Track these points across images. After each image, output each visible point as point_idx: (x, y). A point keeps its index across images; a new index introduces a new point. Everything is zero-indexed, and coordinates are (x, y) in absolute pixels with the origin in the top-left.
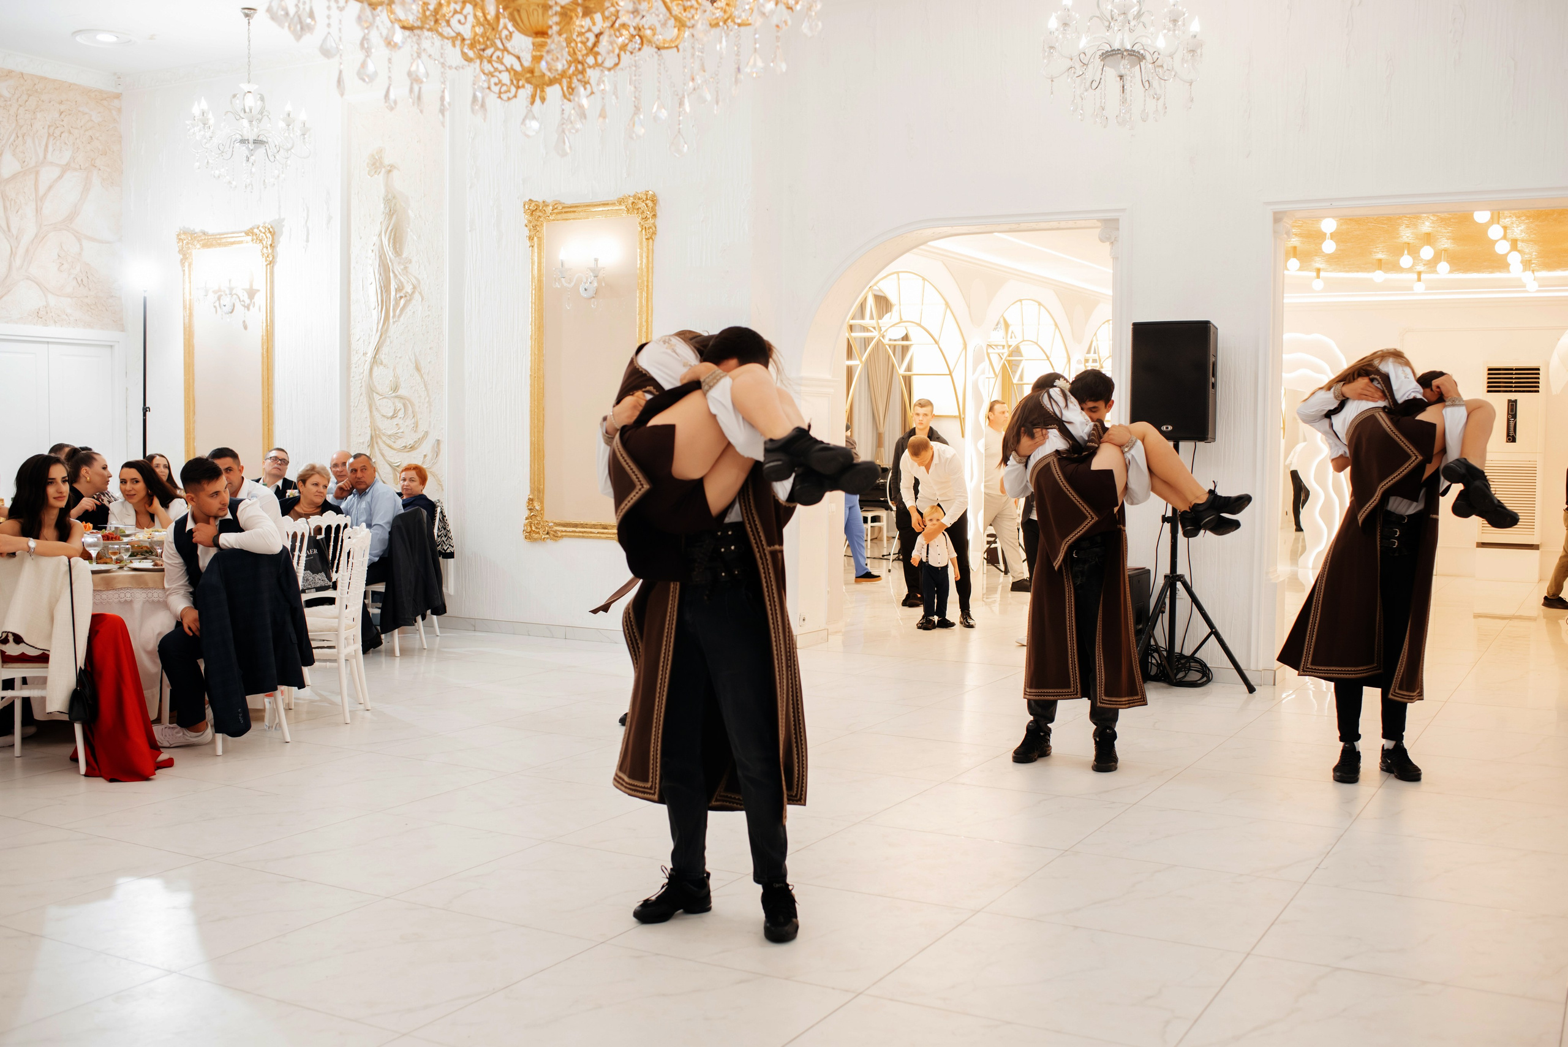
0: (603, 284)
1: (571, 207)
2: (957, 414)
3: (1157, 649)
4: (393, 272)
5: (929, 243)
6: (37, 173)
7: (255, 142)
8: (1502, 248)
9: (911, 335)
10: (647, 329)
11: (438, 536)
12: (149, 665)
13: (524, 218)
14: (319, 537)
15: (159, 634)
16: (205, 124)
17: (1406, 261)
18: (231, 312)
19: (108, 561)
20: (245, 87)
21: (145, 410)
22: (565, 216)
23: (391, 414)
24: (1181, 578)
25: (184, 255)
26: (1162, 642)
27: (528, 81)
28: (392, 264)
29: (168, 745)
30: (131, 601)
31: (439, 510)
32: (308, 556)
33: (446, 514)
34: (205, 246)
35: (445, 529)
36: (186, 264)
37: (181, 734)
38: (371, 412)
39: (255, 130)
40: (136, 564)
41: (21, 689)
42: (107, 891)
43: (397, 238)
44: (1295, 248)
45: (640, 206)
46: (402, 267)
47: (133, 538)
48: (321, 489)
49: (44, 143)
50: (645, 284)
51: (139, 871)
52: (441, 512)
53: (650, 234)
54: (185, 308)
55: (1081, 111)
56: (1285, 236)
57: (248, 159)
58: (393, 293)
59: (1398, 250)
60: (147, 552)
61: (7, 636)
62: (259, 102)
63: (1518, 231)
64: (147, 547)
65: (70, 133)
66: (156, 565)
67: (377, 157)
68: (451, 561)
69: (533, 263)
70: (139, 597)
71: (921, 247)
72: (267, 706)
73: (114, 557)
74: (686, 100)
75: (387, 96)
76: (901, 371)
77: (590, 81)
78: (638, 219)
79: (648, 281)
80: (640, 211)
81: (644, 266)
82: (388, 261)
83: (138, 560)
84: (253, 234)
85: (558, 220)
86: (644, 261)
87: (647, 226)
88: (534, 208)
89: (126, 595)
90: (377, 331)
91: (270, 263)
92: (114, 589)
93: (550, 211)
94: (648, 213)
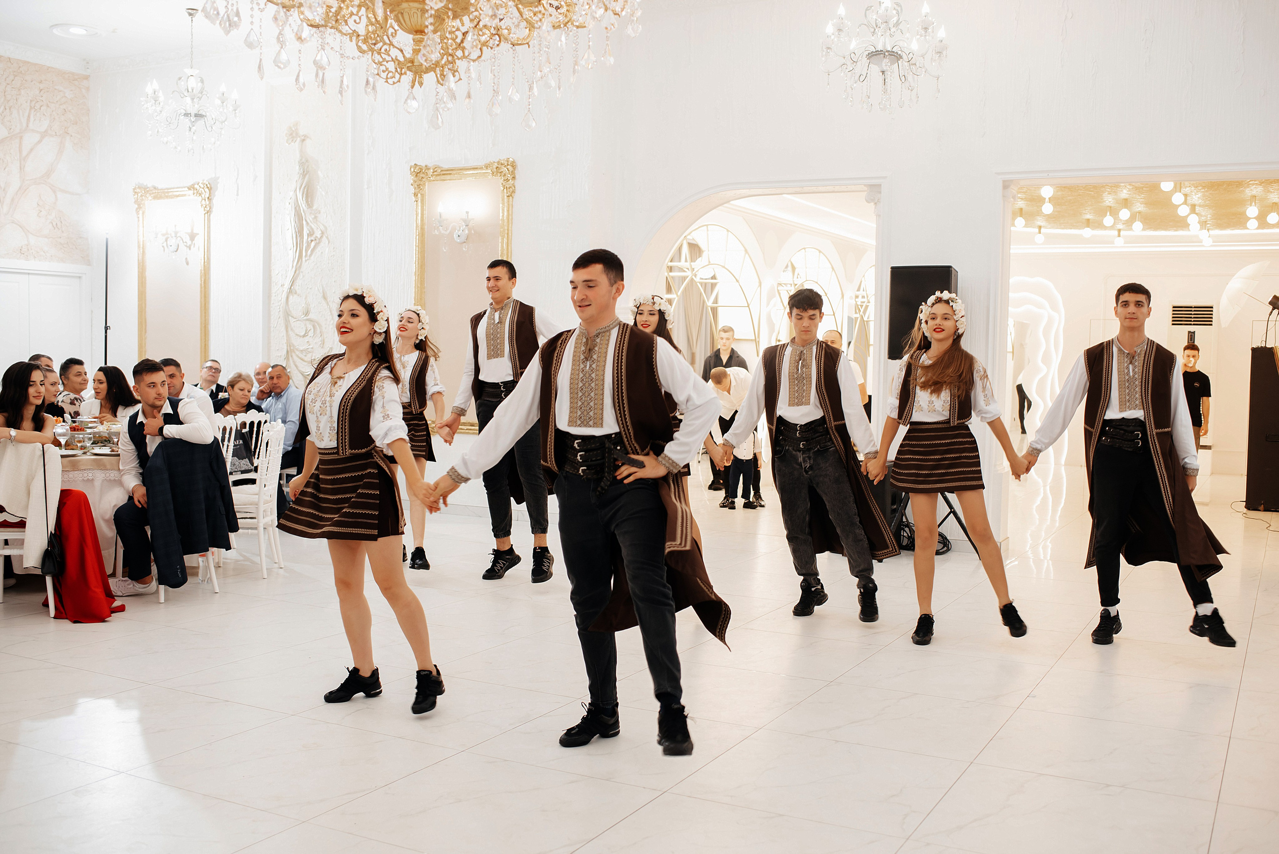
0: (473, 232)
1: (447, 170)
2: (753, 338)
4: (306, 221)
5: (731, 202)
6: (21, 138)
7: (196, 115)
8: (1183, 211)
9: (717, 276)
12: (106, 530)
13: (411, 179)
14: (244, 431)
15: (115, 506)
16: (156, 101)
17: (1108, 220)
18: (176, 251)
19: (74, 447)
20: (189, 72)
21: (106, 328)
22: (443, 177)
23: (303, 334)
25: (139, 205)
27: (409, 69)
28: (305, 214)
29: (121, 594)
30: (93, 480)
32: (235, 446)
34: (155, 198)
36: (141, 212)
37: (132, 586)
38: (287, 331)
39: (196, 106)
40: (97, 450)
42: (69, 708)
43: (309, 194)
44: (1021, 209)
45: (502, 170)
46: (313, 217)
47: (95, 430)
48: (247, 393)
49: (27, 114)
50: (506, 232)
51: (97, 693)
53: (510, 192)
54: (139, 247)
55: (851, 99)
56: (1012, 199)
57: (190, 129)
58: (305, 237)
59: (1102, 212)
60: (106, 441)
62: (200, 84)
63: (1196, 198)
64: (106, 437)
65: (48, 106)
66: (113, 451)
67: (293, 129)
69: (417, 215)
70: (99, 476)
71: (725, 205)
72: (201, 564)
73: (79, 445)
74: (535, 85)
75: (297, 79)
76: (710, 303)
77: (459, 70)
78: (501, 180)
79: (508, 230)
80: (503, 174)
81: (505, 218)
82: (302, 211)
83: (99, 447)
84: (194, 189)
85: (438, 180)
86: (505, 214)
87: (508, 186)
88: (418, 171)
89: (89, 475)
90: (292, 268)
91: (208, 212)
92: (78, 470)
93: (431, 173)
94: (509, 176)
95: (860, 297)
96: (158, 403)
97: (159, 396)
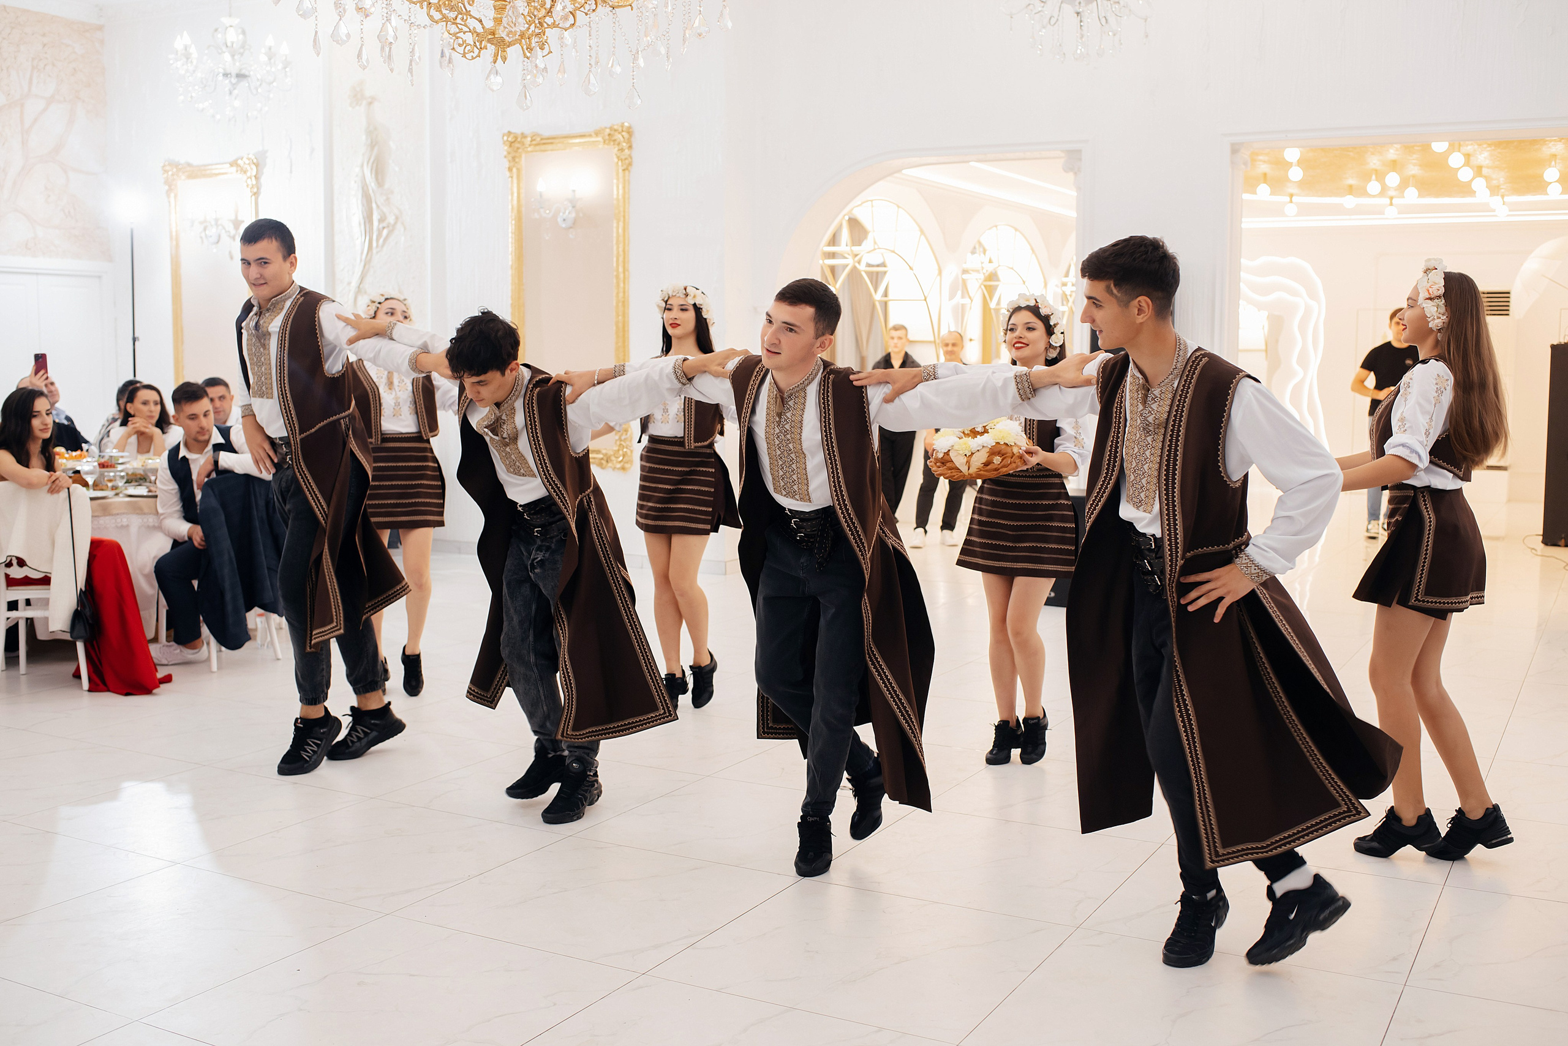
0: (581, 215)
1: (548, 139)
2: (932, 339)
4: (376, 203)
5: (904, 171)
6: (23, 105)
7: (238, 75)
8: (1465, 174)
9: (888, 263)
10: (624, 258)
12: (145, 586)
13: (504, 150)
16: (188, 59)
17: (1374, 187)
18: (218, 242)
19: (104, 488)
20: (226, 21)
21: (134, 340)
22: (543, 147)
25: (170, 186)
28: (375, 195)
29: (166, 663)
30: (128, 526)
34: (190, 177)
36: (172, 195)
37: (178, 651)
39: (237, 64)
40: (132, 491)
41: (25, 610)
42: (113, 794)
43: (379, 170)
44: (1265, 175)
45: (616, 137)
46: (385, 198)
47: (128, 466)
49: (28, 76)
50: (622, 214)
51: (142, 776)
53: (628, 166)
54: (171, 238)
55: (1040, 47)
56: (1243, 167)
57: (231, 93)
58: (376, 223)
59: (1366, 177)
60: (141, 479)
61: (11, 560)
62: (241, 37)
63: (1483, 157)
64: (141, 475)
65: (54, 65)
66: (150, 491)
67: (358, 91)
69: (512, 194)
70: (135, 522)
71: (896, 175)
72: (259, 626)
73: (110, 485)
74: (640, 56)
75: (359, 56)
76: (878, 297)
77: (548, 41)
78: (614, 150)
79: (624, 211)
80: (616, 143)
81: (620, 197)
82: (371, 191)
83: (133, 487)
84: (238, 165)
85: (536, 151)
86: (621, 192)
87: (623, 157)
88: (513, 140)
89: (124, 520)
90: (361, 260)
91: (255, 194)
92: (110, 515)
93: (529, 143)
94: (624, 144)
95: (1069, 284)
97: (202, 430)
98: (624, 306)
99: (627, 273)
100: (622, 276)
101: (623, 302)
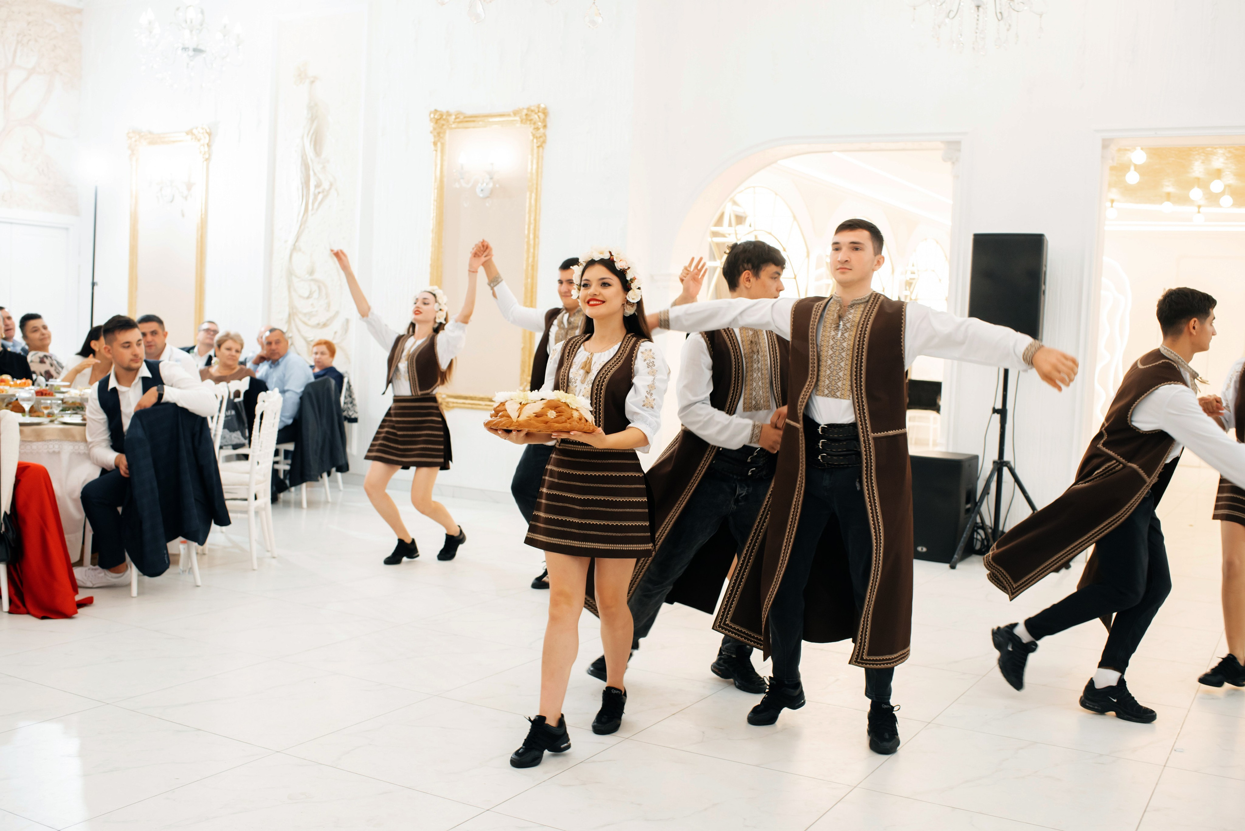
0: (497, 186)
1: (471, 117)
3: (983, 527)
4: (313, 170)
6: (6, 74)
7: (195, 50)
10: (535, 226)
11: (345, 403)
12: (73, 510)
13: (430, 126)
14: (237, 400)
16: (151, 33)
17: (1196, 194)
18: (171, 202)
19: (41, 414)
21: (93, 284)
22: (466, 125)
23: (306, 295)
24: (1007, 464)
25: (132, 151)
26: (989, 521)
28: (312, 164)
29: (88, 585)
30: (59, 453)
31: (346, 380)
32: (226, 416)
33: (352, 383)
34: (150, 143)
35: (351, 397)
36: (134, 159)
37: (102, 574)
38: (289, 292)
39: (195, 39)
40: (67, 419)
43: (317, 141)
45: (532, 117)
46: (321, 166)
49: (13, 49)
50: (535, 186)
52: (348, 382)
53: (541, 142)
56: (1110, 161)
58: (312, 189)
60: (78, 408)
62: (200, 15)
64: (76, 403)
65: (36, 41)
67: (302, 69)
68: (355, 425)
69: (436, 166)
70: (67, 448)
72: (182, 551)
73: (46, 412)
78: (530, 129)
79: (537, 184)
80: (532, 122)
81: (534, 171)
82: (309, 161)
83: (69, 415)
84: (193, 134)
85: (459, 128)
86: (535, 166)
87: (538, 135)
88: (439, 117)
89: (55, 446)
90: (298, 221)
91: (207, 160)
92: (43, 440)
93: (453, 120)
94: (540, 124)
96: (134, 365)
97: (136, 358)
98: (533, 269)
99: (537, 240)
100: (532, 242)
101: (533, 266)
